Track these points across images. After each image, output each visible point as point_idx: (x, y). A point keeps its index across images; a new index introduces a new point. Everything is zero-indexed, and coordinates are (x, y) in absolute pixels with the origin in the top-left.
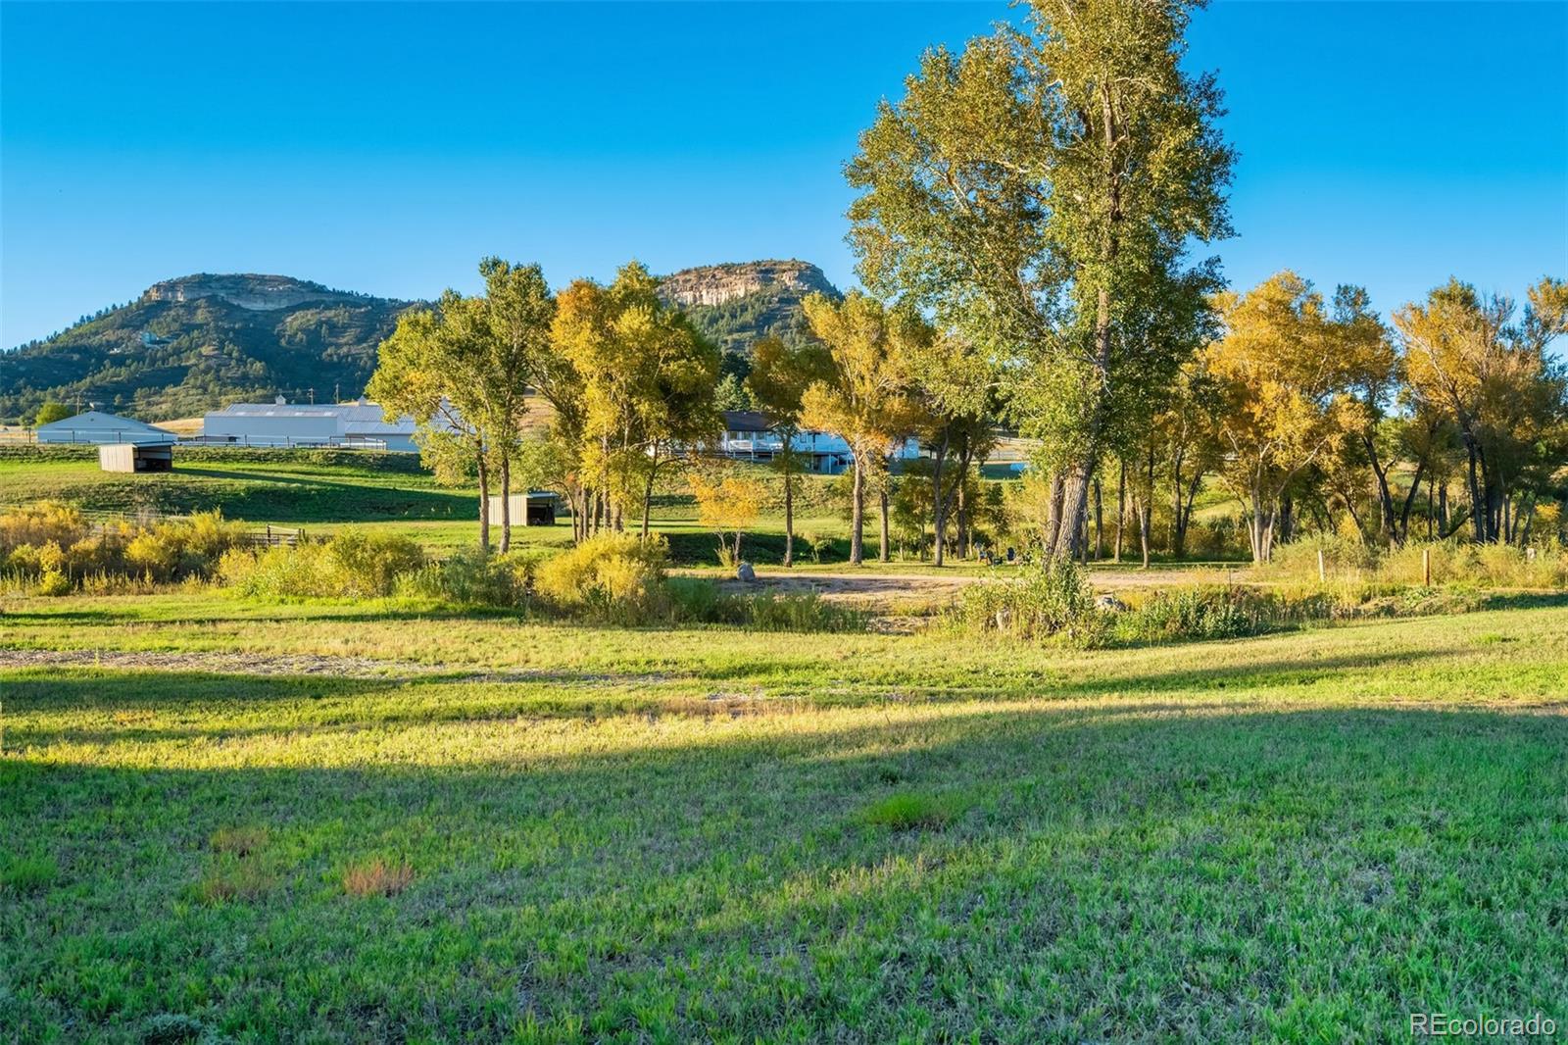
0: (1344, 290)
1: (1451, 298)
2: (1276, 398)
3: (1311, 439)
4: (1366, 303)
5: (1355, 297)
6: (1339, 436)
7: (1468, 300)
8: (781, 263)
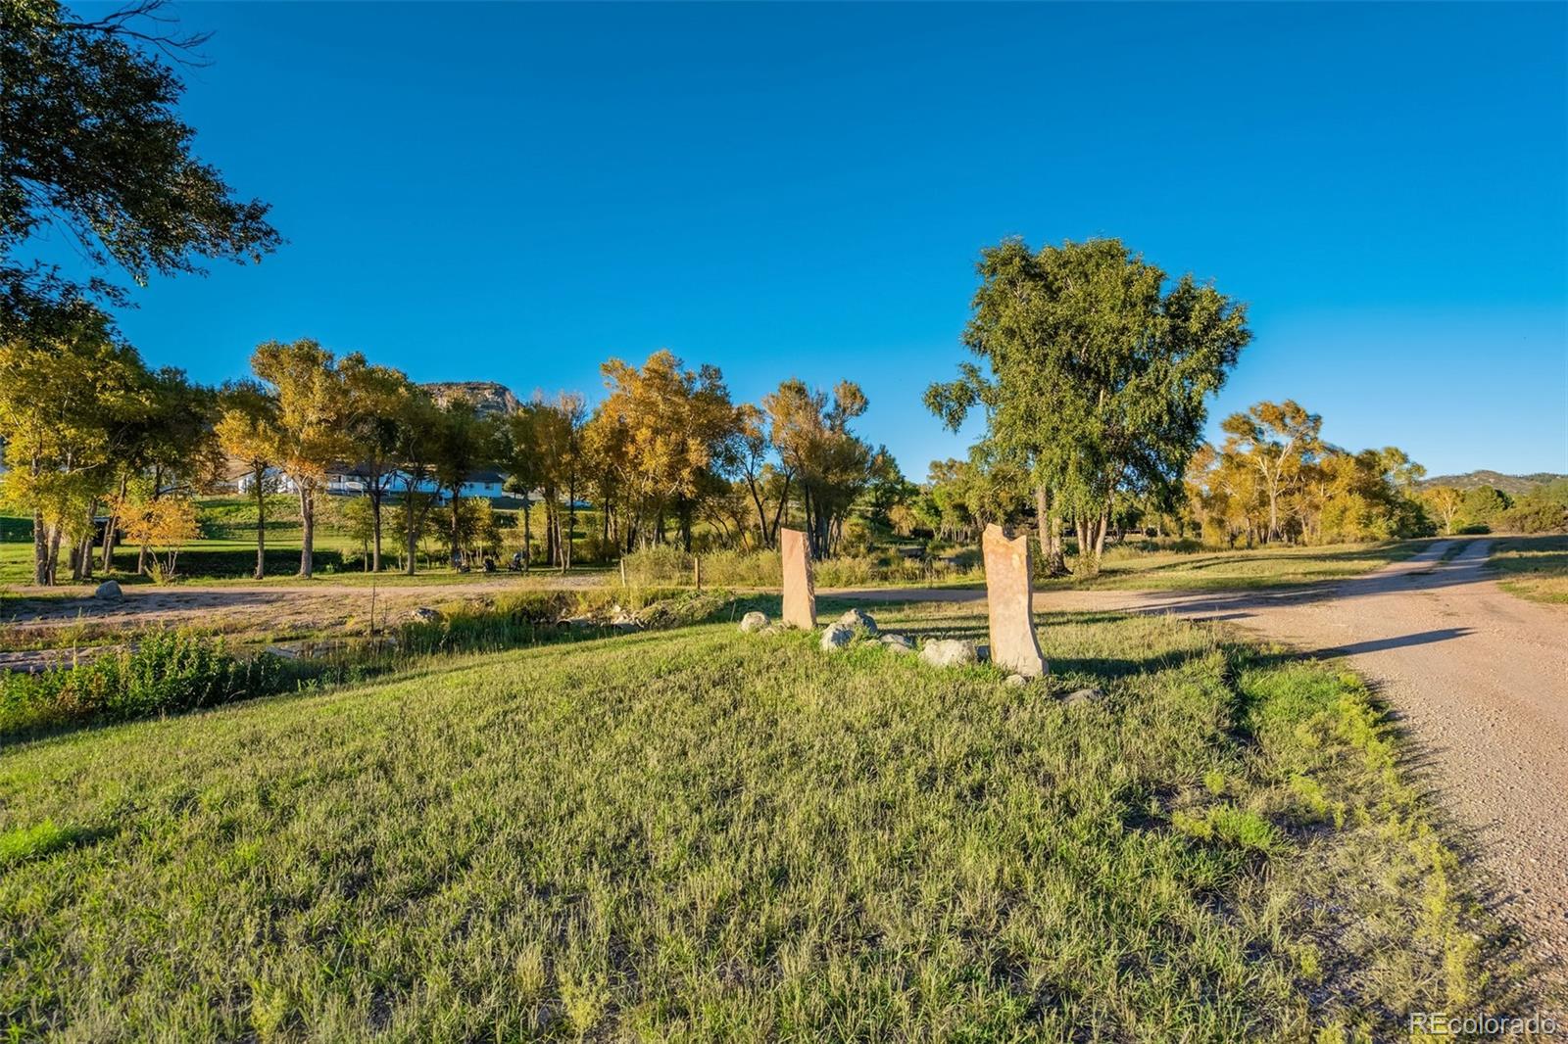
0: (706, 368)
1: (789, 388)
2: (644, 441)
3: (672, 472)
4: (721, 378)
5: (711, 373)
6: (688, 470)
7: (801, 391)
8: (484, 384)
